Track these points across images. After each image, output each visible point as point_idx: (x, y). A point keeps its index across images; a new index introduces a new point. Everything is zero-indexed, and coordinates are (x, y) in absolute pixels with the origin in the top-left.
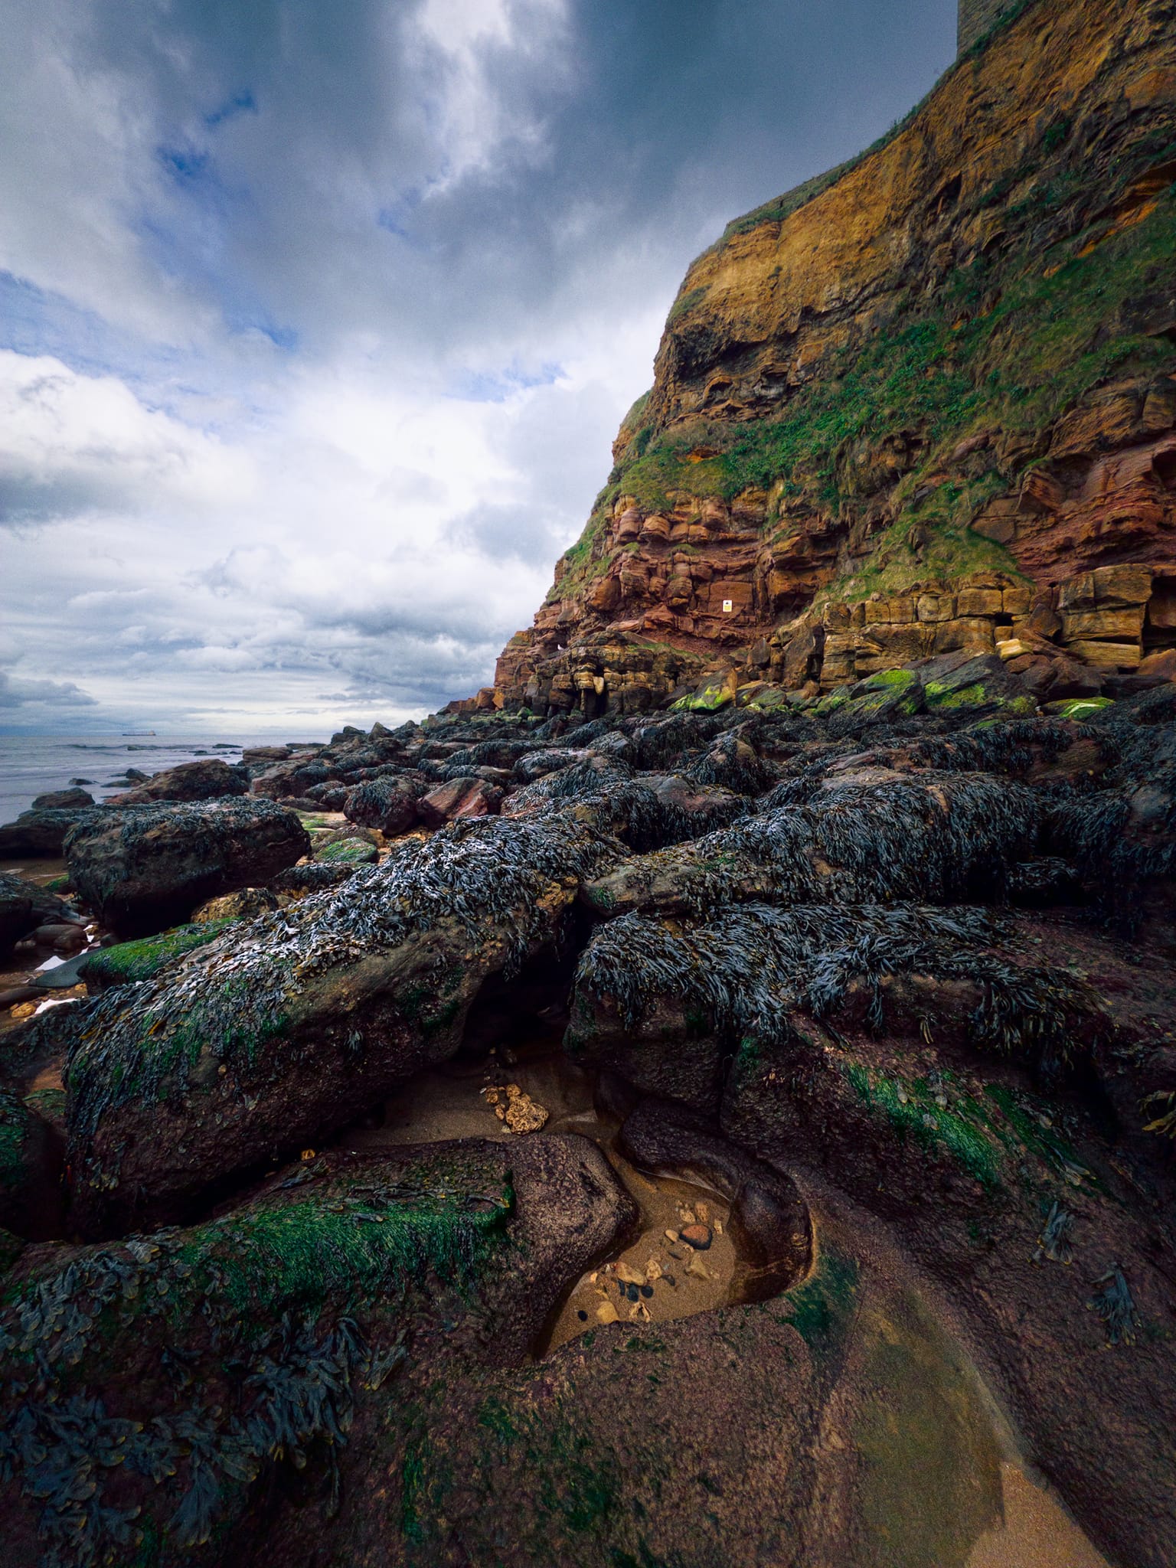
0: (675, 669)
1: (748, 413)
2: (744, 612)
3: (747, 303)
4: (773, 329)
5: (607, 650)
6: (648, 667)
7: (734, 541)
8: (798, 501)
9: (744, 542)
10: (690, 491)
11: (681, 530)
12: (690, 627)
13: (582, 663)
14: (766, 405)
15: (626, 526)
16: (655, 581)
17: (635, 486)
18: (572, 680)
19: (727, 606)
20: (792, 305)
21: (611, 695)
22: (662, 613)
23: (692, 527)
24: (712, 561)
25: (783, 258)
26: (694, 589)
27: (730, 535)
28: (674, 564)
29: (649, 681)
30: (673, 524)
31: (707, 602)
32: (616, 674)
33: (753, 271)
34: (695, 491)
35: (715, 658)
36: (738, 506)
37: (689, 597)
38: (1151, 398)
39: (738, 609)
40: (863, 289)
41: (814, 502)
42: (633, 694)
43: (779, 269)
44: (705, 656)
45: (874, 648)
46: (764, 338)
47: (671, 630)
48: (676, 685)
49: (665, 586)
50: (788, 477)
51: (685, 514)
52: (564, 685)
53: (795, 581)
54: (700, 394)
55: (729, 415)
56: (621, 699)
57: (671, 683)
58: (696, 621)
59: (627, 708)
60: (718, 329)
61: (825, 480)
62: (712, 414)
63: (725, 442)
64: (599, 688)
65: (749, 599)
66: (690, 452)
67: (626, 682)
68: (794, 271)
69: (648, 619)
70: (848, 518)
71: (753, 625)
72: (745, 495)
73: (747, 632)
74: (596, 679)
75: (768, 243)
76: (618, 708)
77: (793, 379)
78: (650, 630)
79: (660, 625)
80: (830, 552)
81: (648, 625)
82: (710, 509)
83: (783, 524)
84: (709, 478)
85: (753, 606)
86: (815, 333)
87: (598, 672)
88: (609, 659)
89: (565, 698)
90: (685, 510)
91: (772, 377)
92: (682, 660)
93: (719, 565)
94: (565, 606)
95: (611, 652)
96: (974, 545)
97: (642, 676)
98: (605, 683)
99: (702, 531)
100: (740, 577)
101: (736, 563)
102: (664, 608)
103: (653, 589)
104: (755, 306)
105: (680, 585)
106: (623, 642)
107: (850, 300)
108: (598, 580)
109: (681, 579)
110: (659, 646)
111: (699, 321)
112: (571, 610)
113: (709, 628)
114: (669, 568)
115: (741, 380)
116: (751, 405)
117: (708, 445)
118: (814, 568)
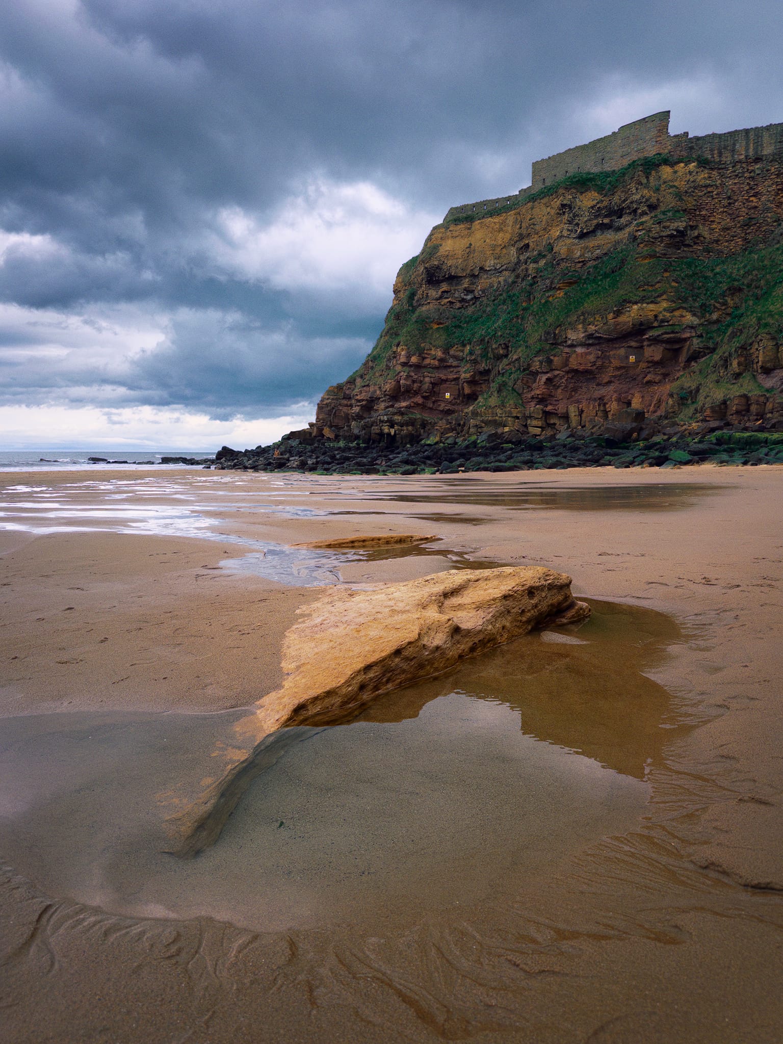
0: (424, 425)
1: (458, 305)
2: (455, 398)
3: (457, 259)
4: (468, 272)
5: (396, 417)
6: (413, 425)
7: (450, 366)
8: (473, 357)
9: (455, 367)
10: (431, 344)
11: (427, 361)
12: (431, 405)
13: (385, 423)
14: (466, 302)
15: (403, 359)
16: (415, 385)
17: (407, 340)
18: (381, 430)
19: (448, 395)
20: (475, 263)
21: (398, 436)
22: (419, 400)
23: (432, 361)
24: (441, 376)
25: (472, 240)
26: (433, 388)
27: (448, 364)
28: (424, 377)
29: (413, 430)
30: (424, 358)
31: (439, 394)
32: (399, 427)
33: (460, 244)
34: (434, 344)
35: (441, 419)
36: (452, 352)
37: (430, 392)
38: (544, 363)
39: (452, 397)
40: (502, 266)
41: (479, 359)
42: (406, 436)
43: (471, 244)
44: (438, 418)
45: (483, 425)
46: (464, 275)
47: (423, 407)
48: (424, 432)
49: (420, 387)
50: (471, 344)
51: (429, 354)
52: (378, 431)
53: (473, 388)
54: (437, 292)
55: (450, 305)
56: (402, 438)
57: (422, 431)
58: (434, 402)
59: (404, 442)
60: (444, 267)
61: (483, 350)
62: (442, 303)
63: (447, 319)
64: (393, 433)
65: (457, 392)
66: (432, 322)
67: (403, 430)
68: (476, 248)
69: (413, 402)
70: (490, 367)
71: (459, 404)
72: (454, 348)
73: (456, 407)
74: (391, 429)
75: (466, 232)
76: (400, 442)
77: (477, 294)
78: (413, 407)
79: (418, 405)
80: (486, 378)
81: (412, 404)
82: (439, 354)
83: (468, 365)
84: (440, 338)
85: (459, 396)
86: (485, 276)
87: (392, 426)
88: (397, 421)
89: (378, 437)
90: (429, 352)
91: (468, 291)
92: (427, 421)
93: (444, 377)
94: (372, 389)
95: (397, 418)
96: (513, 393)
97: (410, 428)
98: (395, 431)
99: (437, 363)
100: (453, 383)
101: (452, 376)
102: (419, 397)
103: (414, 389)
104: (461, 260)
105: (427, 387)
106: (402, 414)
107: (498, 268)
108: (390, 381)
109: (427, 384)
110: (417, 415)
111: (436, 263)
112: (375, 391)
113: (440, 405)
114: (422, 379)
115: (455, 290)
116: (460, 301)
117: (440, 319)
118: (481, 384)
